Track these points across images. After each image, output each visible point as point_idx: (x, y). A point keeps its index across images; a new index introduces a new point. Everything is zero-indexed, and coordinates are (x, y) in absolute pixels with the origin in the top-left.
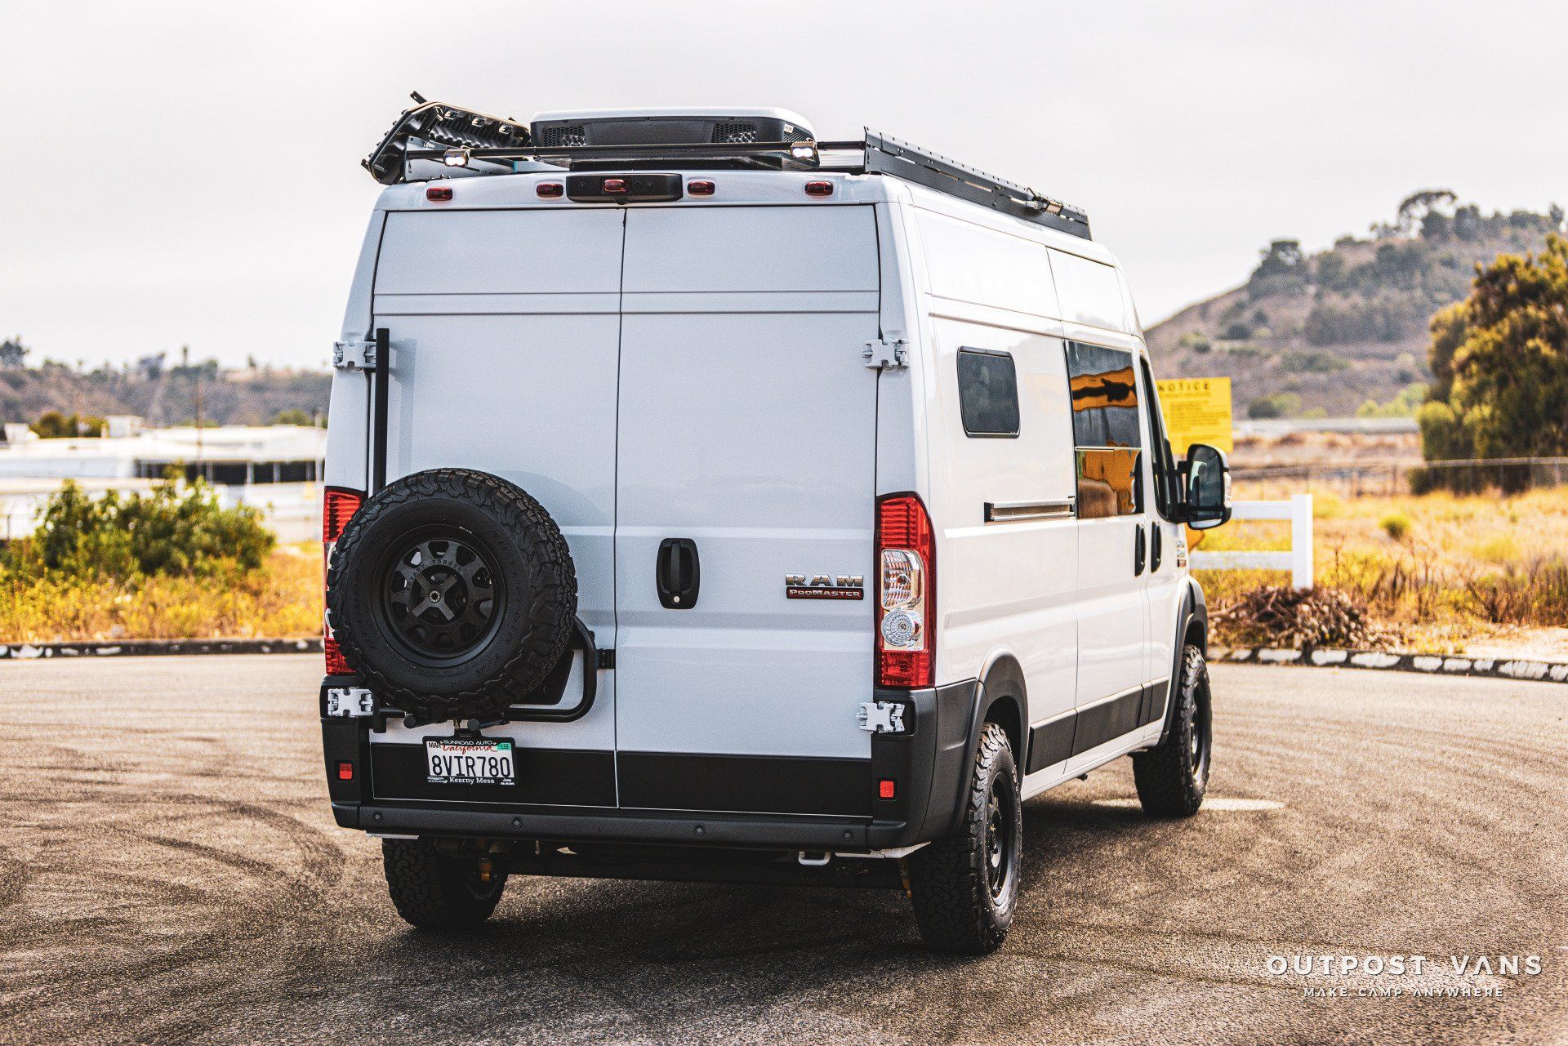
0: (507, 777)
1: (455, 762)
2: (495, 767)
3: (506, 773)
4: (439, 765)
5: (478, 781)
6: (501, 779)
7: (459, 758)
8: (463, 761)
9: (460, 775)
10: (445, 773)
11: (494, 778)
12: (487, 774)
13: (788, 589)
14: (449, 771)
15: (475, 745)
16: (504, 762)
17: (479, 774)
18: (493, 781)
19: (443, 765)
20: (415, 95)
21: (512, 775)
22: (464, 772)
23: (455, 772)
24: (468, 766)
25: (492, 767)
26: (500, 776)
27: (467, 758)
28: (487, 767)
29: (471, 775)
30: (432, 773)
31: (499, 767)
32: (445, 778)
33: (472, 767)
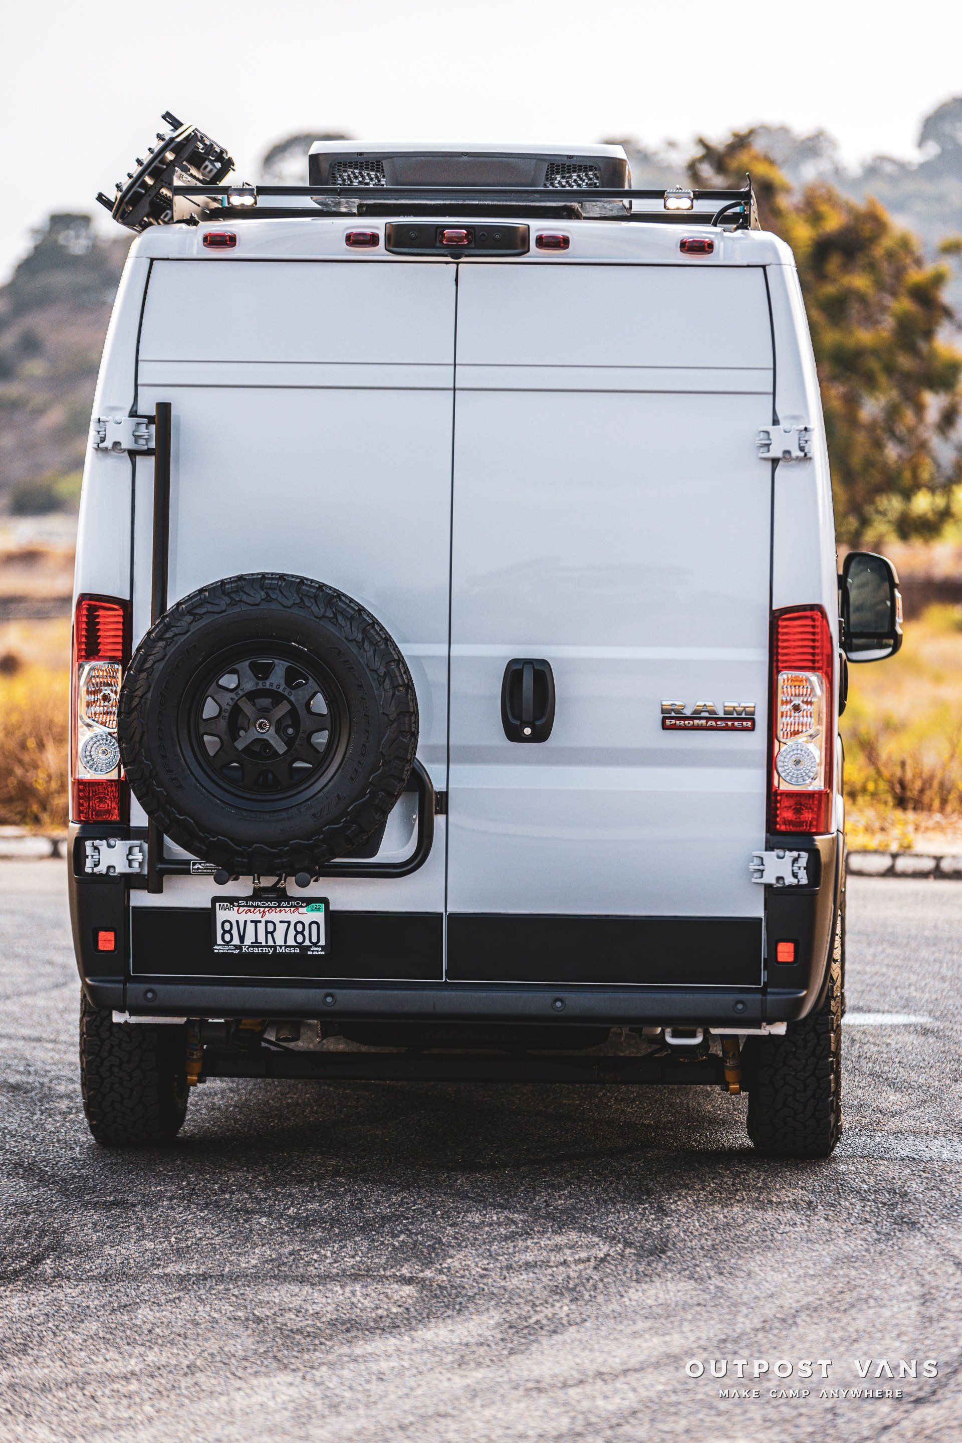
0: (315, 945)
1: (251, 927)
2: (302, 933)
3: (314, 940)
4: (229, 932)
5: (279, 950)
6: (309, 948)
7: (256, 922)
8: (261, 927)
9: (256, 944)
10: (236, 941)
11: (300, 946)
12: (291, 942)
13: (664, 719)
14: (242, 938)
15: (279, 906)
16: (314, 927)
17: (280, 941)
18: (297, 950)
19: (235, 932)
20: (168, 117)
21: (322, 942)
22: (261, 939)
23: (249, 939)
24: (267, 932)
25: (297, 933)
26: (307, 943)
27: (267, 922)
28: (292, 932)
29: (271, 943)
30: (219, 941)
31: (306, 933)
32: (236, 947)
33: (272, 933)
